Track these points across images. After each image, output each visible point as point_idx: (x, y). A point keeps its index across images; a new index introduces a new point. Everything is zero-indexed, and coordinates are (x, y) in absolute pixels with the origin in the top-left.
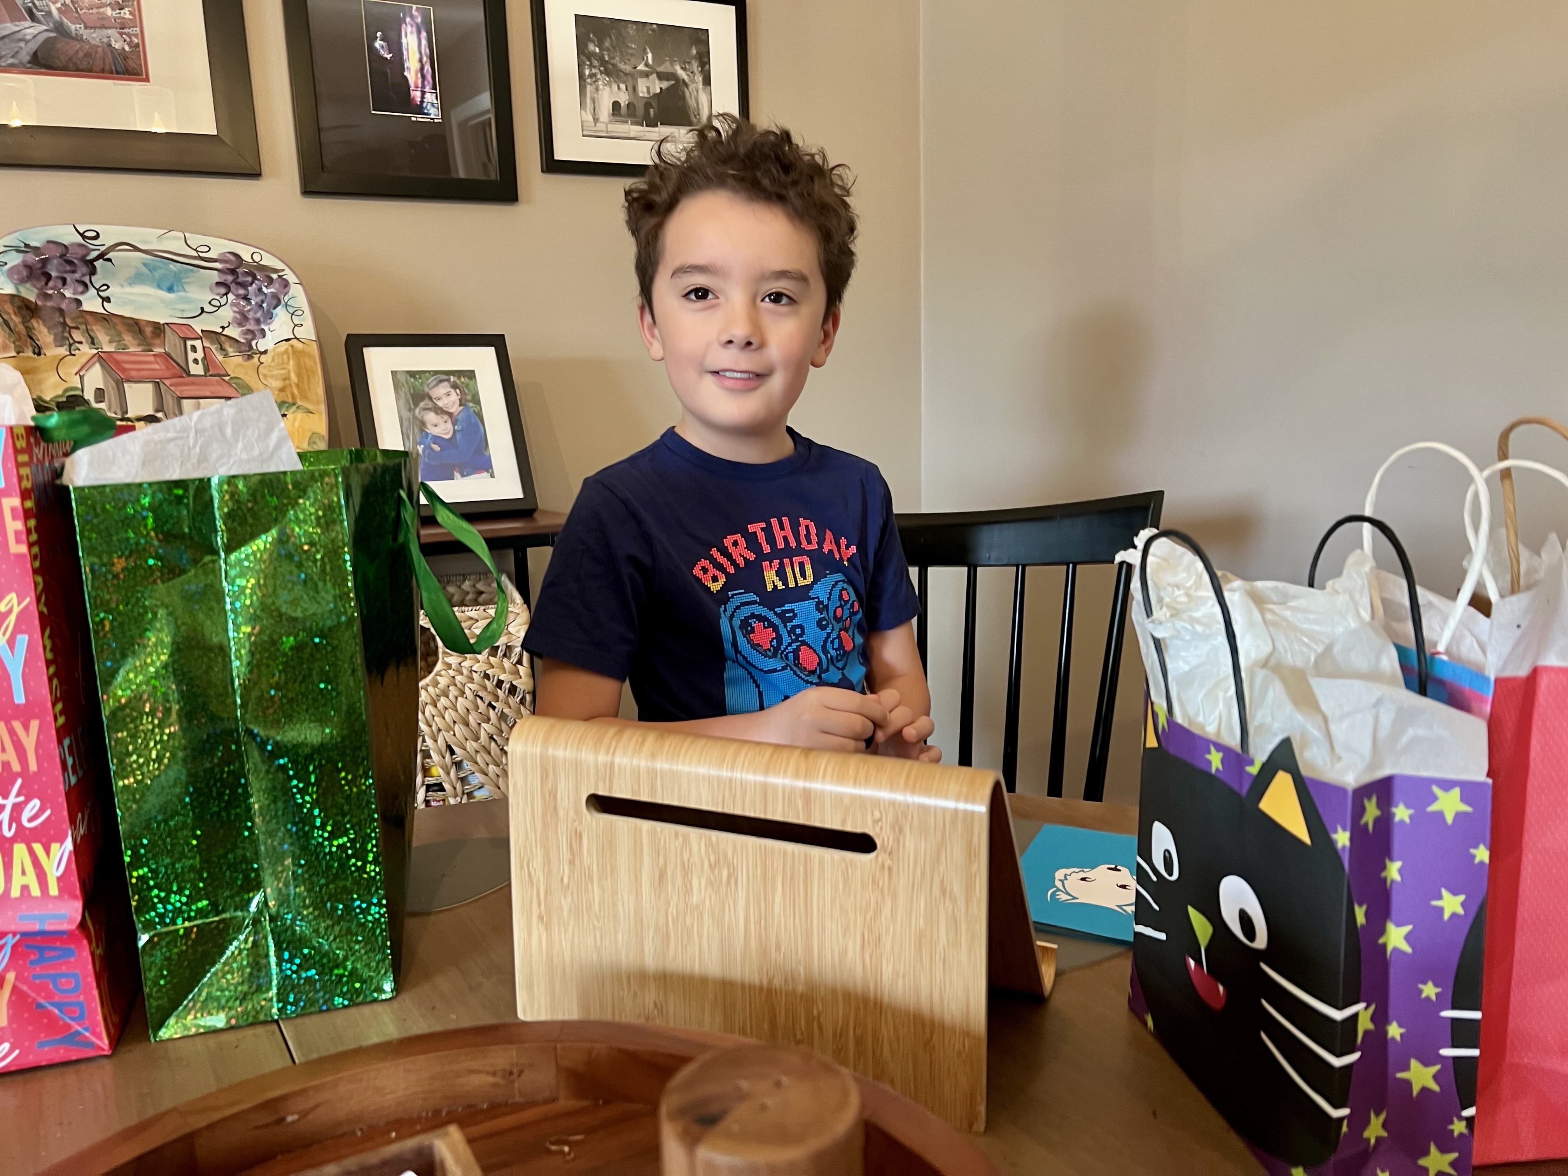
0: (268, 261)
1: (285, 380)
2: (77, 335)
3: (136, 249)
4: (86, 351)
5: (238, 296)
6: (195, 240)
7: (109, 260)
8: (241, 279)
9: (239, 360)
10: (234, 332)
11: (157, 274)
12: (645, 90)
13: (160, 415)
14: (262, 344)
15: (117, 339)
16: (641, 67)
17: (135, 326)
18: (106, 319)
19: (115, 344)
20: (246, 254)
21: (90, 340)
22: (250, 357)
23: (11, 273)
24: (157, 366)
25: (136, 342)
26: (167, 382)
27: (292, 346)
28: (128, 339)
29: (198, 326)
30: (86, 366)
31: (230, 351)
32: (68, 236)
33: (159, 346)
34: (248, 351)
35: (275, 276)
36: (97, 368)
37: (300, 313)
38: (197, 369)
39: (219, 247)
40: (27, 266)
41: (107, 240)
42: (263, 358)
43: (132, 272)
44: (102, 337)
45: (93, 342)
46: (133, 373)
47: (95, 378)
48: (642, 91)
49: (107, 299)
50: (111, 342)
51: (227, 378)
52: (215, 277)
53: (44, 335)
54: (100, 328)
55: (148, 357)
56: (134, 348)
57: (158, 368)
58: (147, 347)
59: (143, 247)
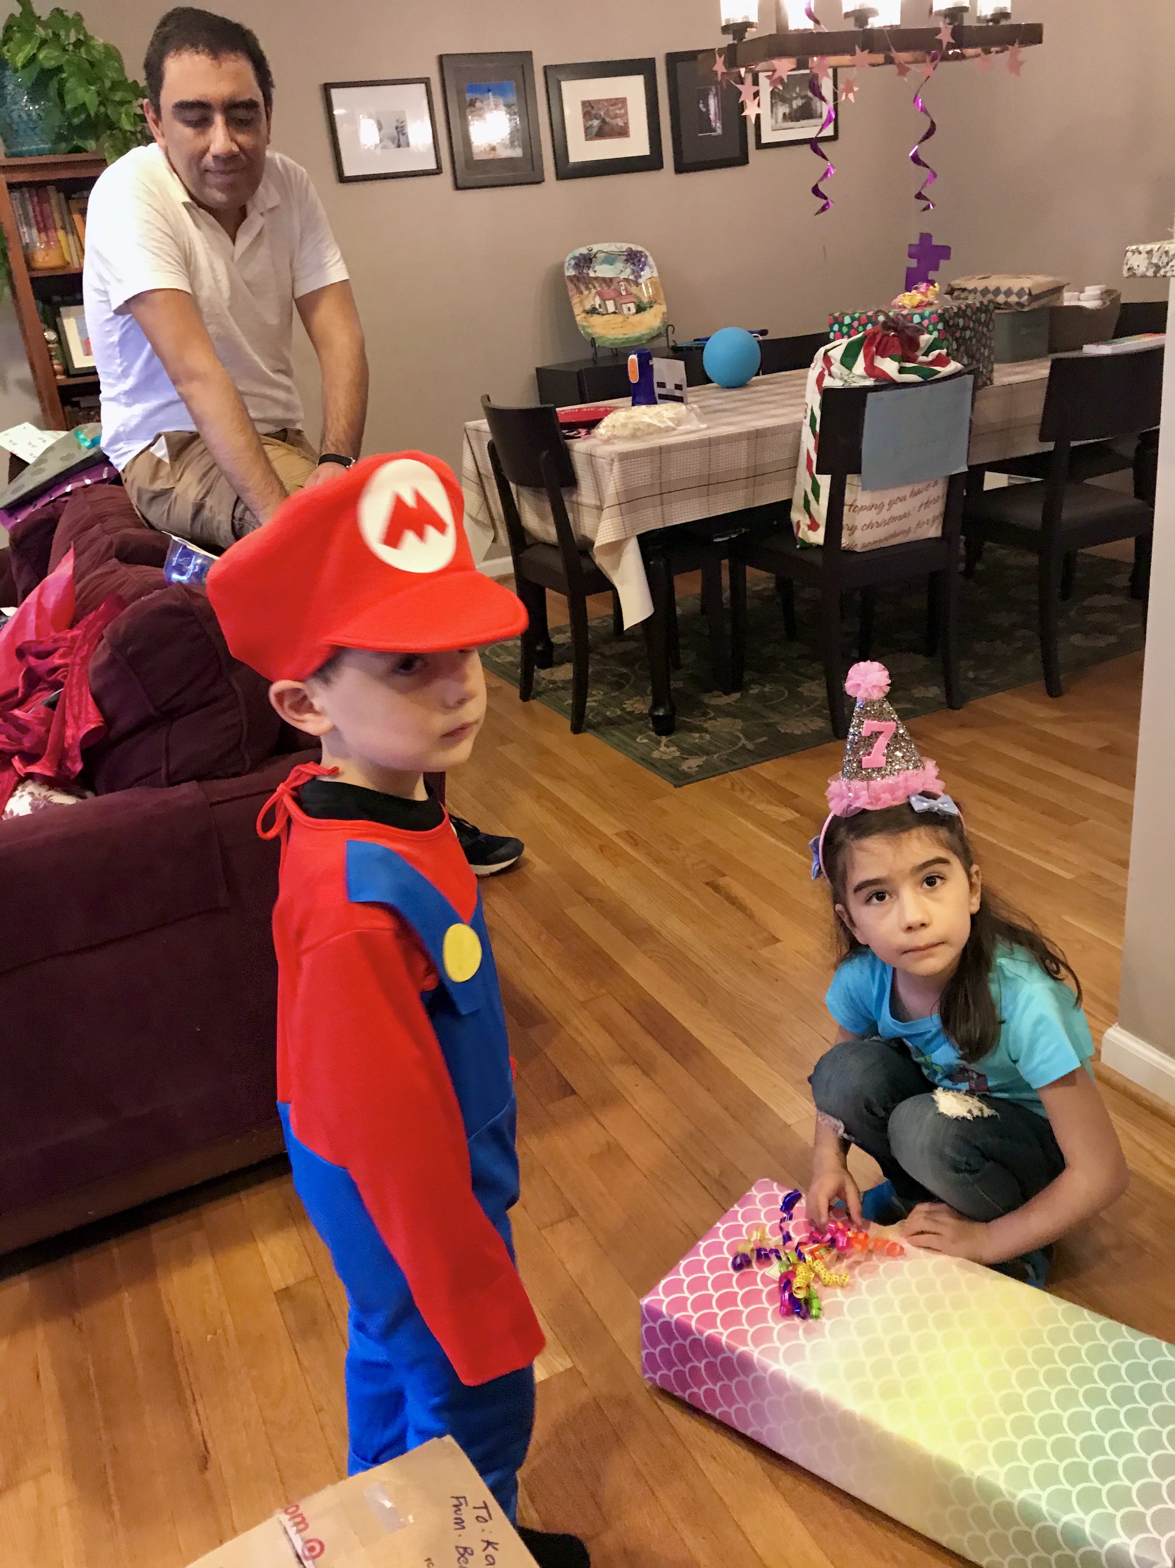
0: (640, 249)
1: (651, 293)
2: (590, 286)
3: (603, 252)
4: (593, 291)
5: (632, 264)
6: (619, 245)
7: (597, 257)
8: (632, 257)
9: (635, 287)
10: (632, 277)
11: (609, 260)
13: (617, 311)
14: (640, 281)
15: (601, 285)
17: (604, 280)
18: (596, 279)
20: (634, 247)
22: (638, 286)
23: (573, 267)
25: (606, 286)
26: (617, 299)
27: (652, 281)
28: (604, 285)
29: (622, 276)
30: (594, 297)
31: (632, 284)
32: (584, 251)
33: (613, 286)
34: (637, 284)
35: (643, 254)
36: (598, 296)
37: (652, 267)
38: (624, 293)
39: (625, 246)
40: (576, 264)
41: (595, 251)
42: (642, 286)
43: (601, 261)
44: (597, 285)
45: (595, 287)
46: (607, 298)
47: (598, 301)
49: (596, 272)
50: (599, 287)
51: (633, 295)
52: (624, 258)
53: (583, 288)
54: (595, 282)
55: (610, 291)
56: (606, 288)
57: (613, 294)
58: (609, 287)
59: (605, 251)
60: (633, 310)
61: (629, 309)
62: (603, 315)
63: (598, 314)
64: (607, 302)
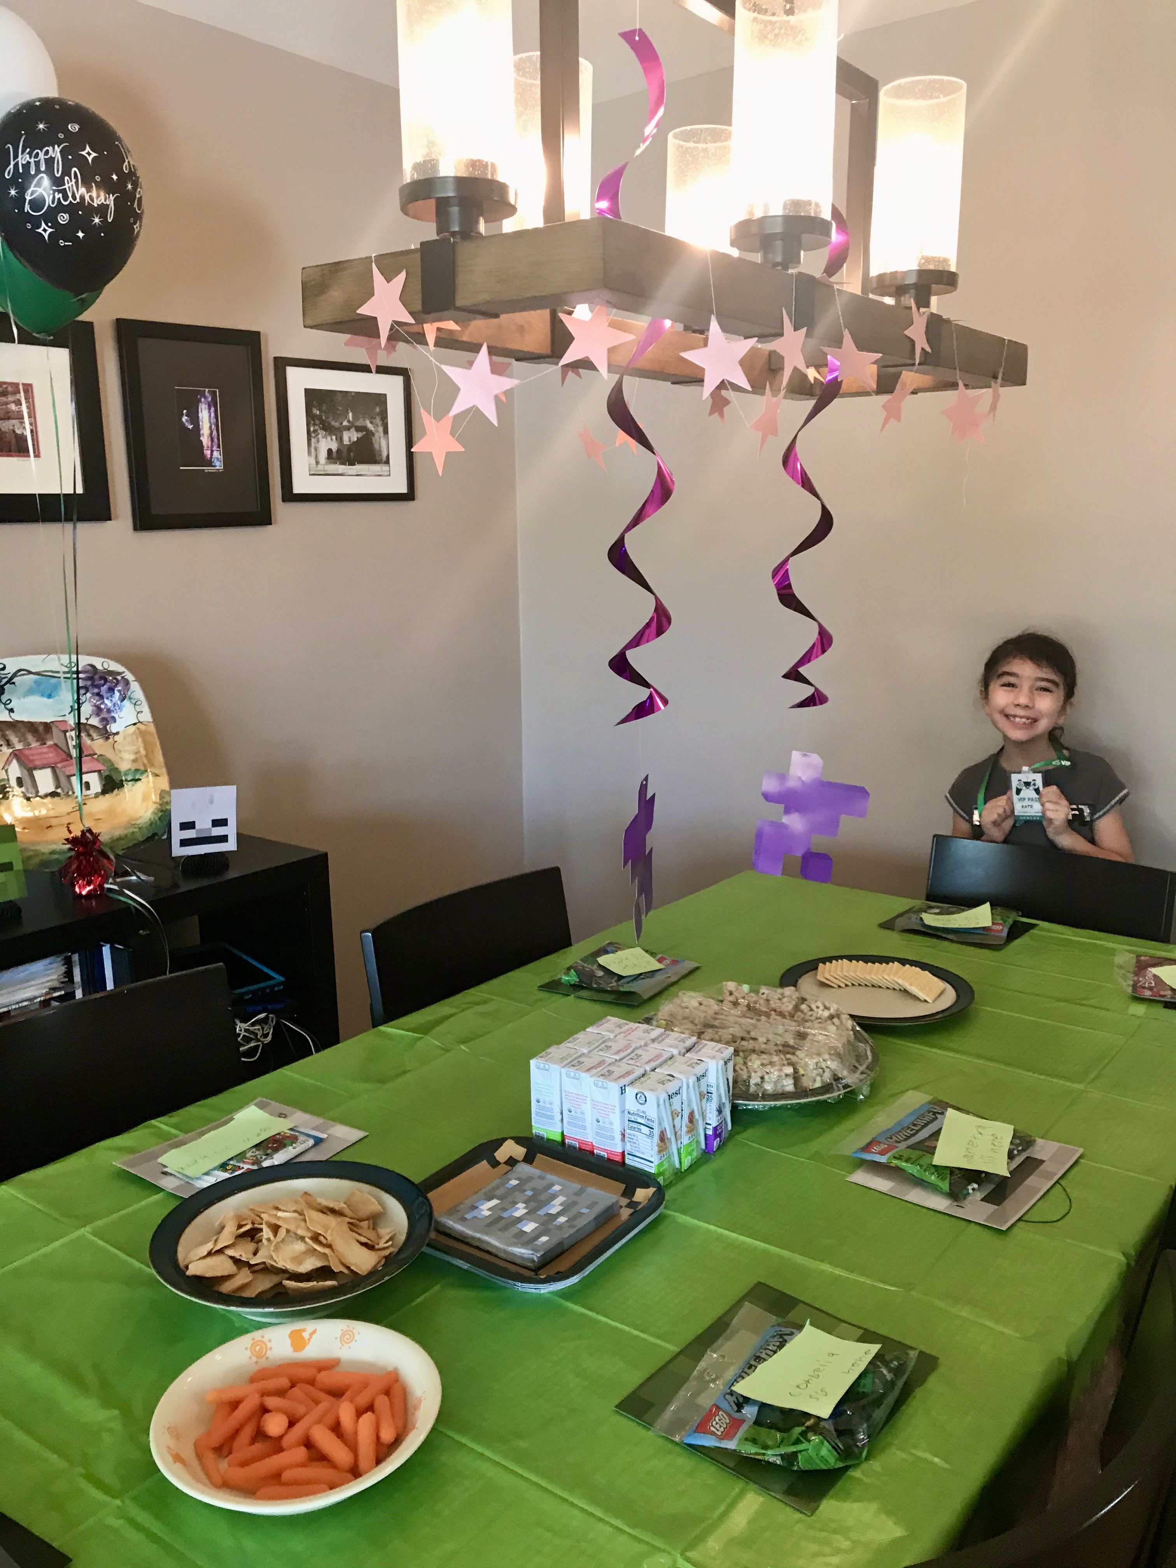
0: (114, 666)
1: (136, 753)
3: (30, 672)
4: (6, 750)
5: (93, 694)
6: (65, 659)
7: (14, 683)
8: (96, 683)
9: (101, 741)
10: (93, 721)
11: (42, 687)
12: (348, 440)
13: (59, 791)
14: (113, 728)
15: (23, 739)
16: (345, 423)
17: (31, 727)
18: (14, 725)
19: (22, 743)
20: (98, 664)
21: (7, 743)
22: (107, 738)
24: (51, 755)
25: (35, 739)
26: (59, 765)
27: (138, 729)
28: (30, 737)
29: (71, 720)
30: (8, 762)
31: (95, 735)
33: (50, 740)
34: (106, 735)
35: (119, 678)
36: (15, 762)
37: (139, 703)
38: (75, 753)
41: (10, 670)
42: (117, 738)
43: (26, 688)
44: (14, 739)
45: (9, 744)
46: (37, 763)
47: (15, 770)
48: (346, 441)
49: (11, 710)
50: (20, 741)
51: (96, 756)
52: (78, 683)
54: (11, 732)
55: (44, 749)
56: (35, 744)
57: (51, 756)
58: (43, 742)
59: (33, 671)
60: (96, 785)
61: (88, 786)
62: (27, 799)
64: (37, 774)
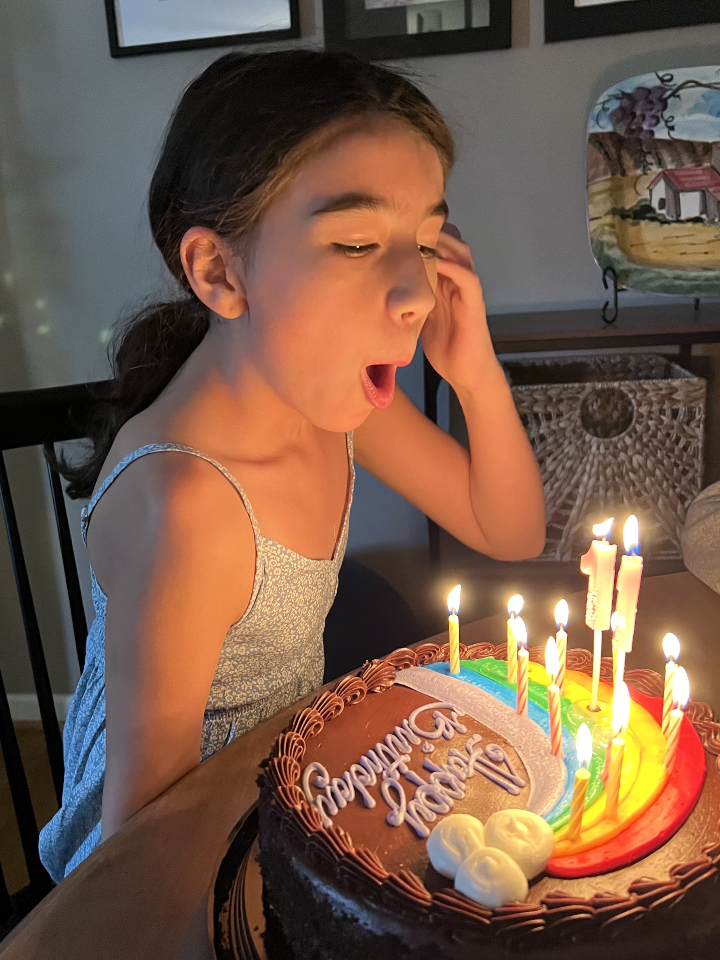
2: (649, 159)
3: (698, 84)
4: (655, 170)
7: (678, 96)
11: (710, 103)
13: (704, 216)
15: (677, 159)
17: (690, 147)
18: (671, 144)
19: (675, 163)
21: (658, 162)
23: (612, 115)
24: (704, 178)
25: (691, 160)
26: (711, 190)
28: (685, 158)
30: (655, 182)
32: (650, 81)
33: (707, 161)
36: (662, 183)
40: (622, 109)
41: (678, 80)
43: (691, 104)
44: (667, 158)
45: (660, 163)
46: (687, 185)
47: (660, 191)
49: (672, 128)
50: (673, 161)
53: (628, 161)
54: (665, 151)
55: (699, 171)
56: (689, 165)
58: (698, 163)
59: (704, 82)
62: (664, 222)
63: (653, 219)
64: (684, 196)
